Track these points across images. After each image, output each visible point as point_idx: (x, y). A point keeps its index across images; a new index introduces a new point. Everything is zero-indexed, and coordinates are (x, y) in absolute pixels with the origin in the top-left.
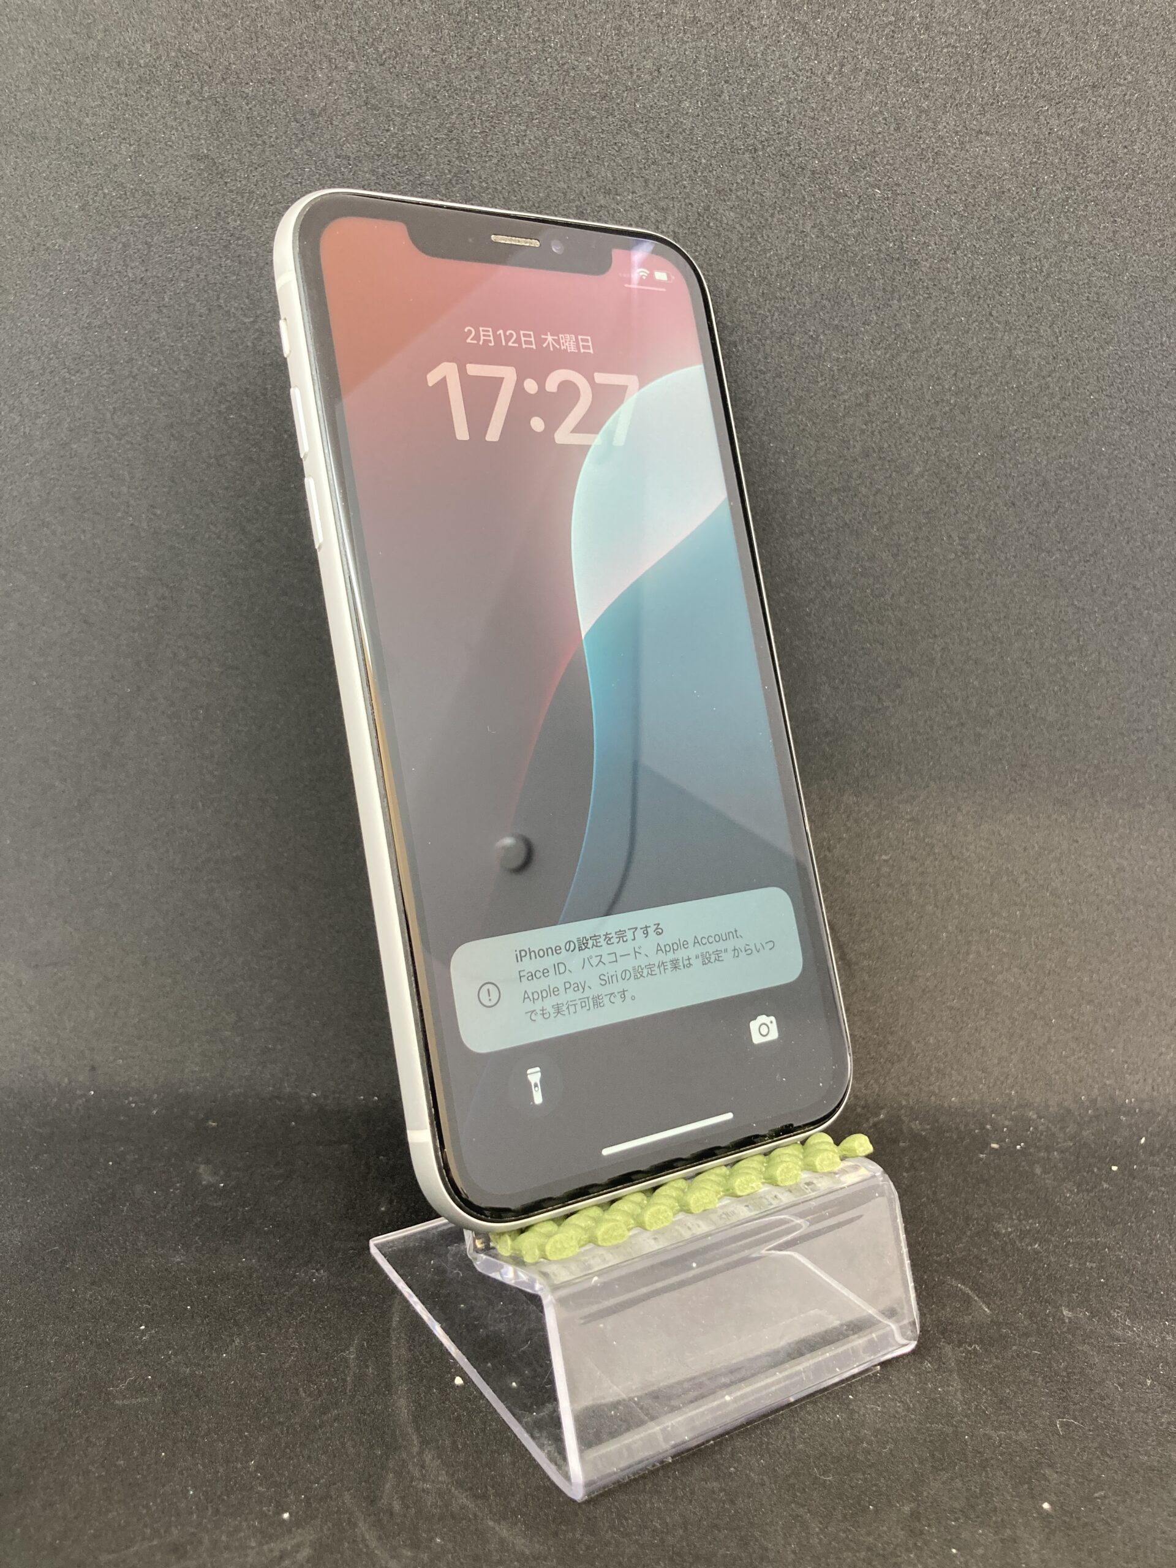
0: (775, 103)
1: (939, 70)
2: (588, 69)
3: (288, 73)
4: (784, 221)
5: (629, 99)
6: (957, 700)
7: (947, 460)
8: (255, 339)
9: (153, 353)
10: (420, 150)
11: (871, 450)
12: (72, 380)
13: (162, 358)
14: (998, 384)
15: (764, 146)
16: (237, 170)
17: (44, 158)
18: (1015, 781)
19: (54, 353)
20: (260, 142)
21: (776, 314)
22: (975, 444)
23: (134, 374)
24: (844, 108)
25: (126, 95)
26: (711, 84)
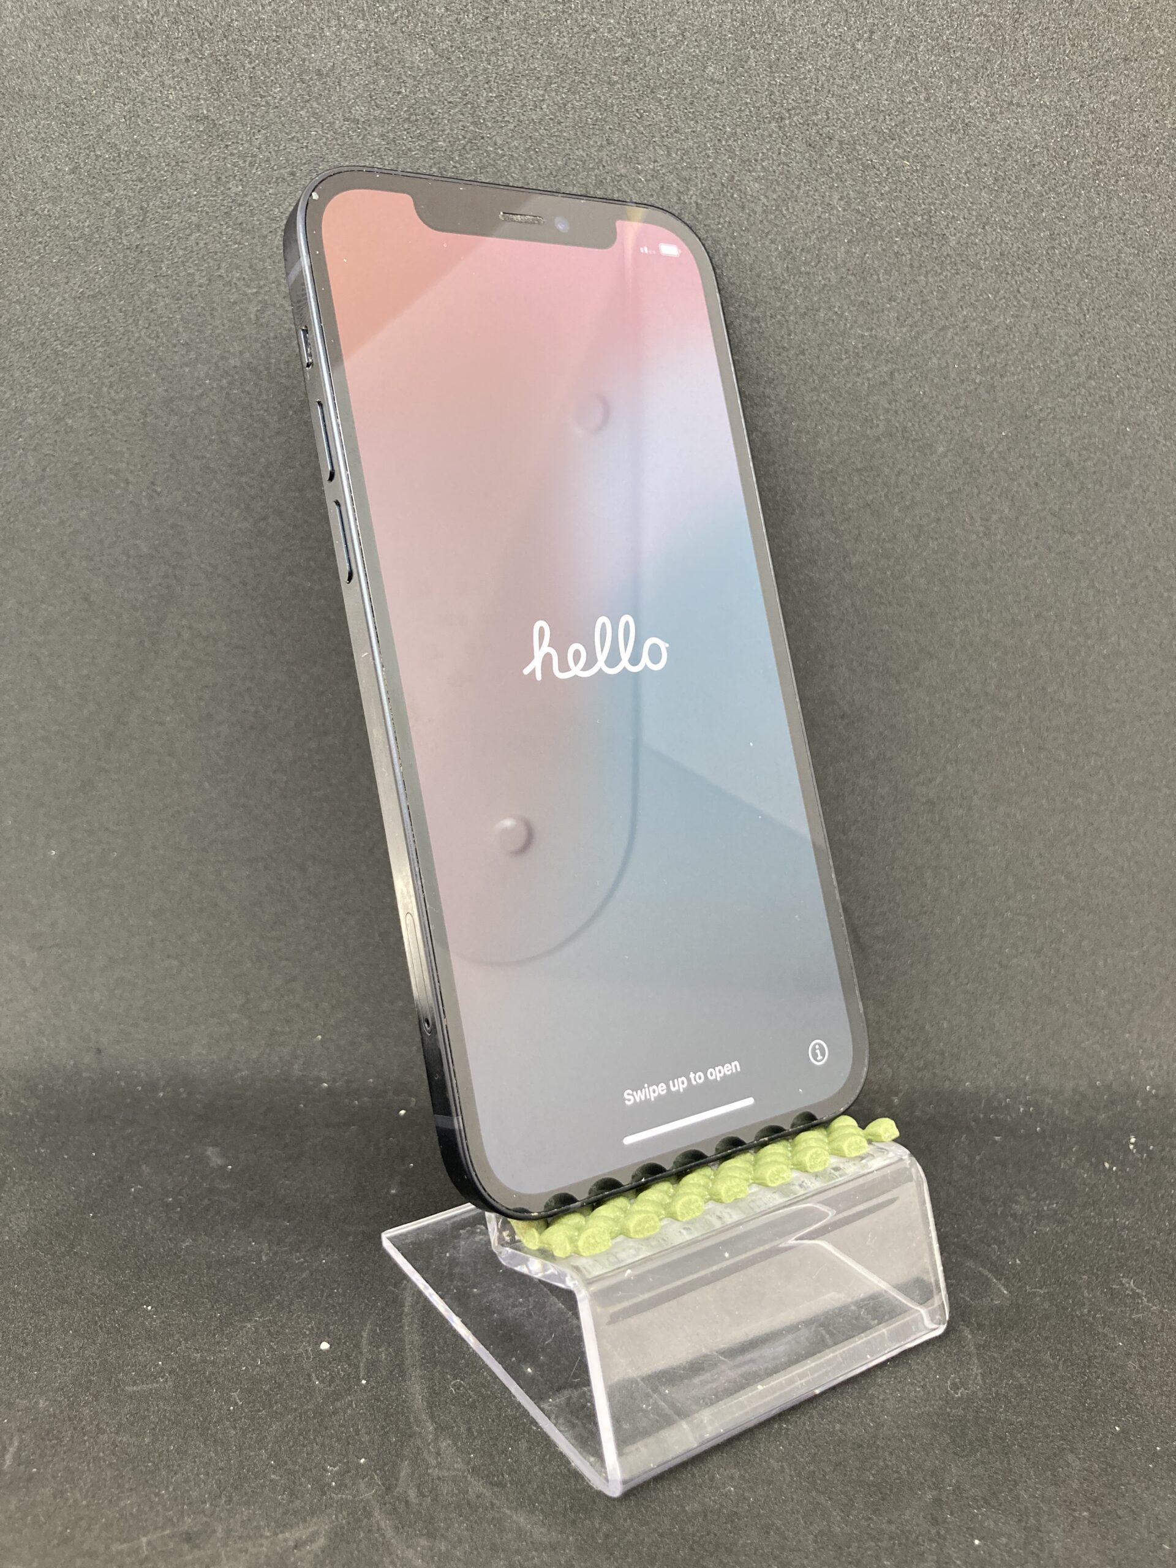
0: (802, 70)
1: (970, 39)
2: (610, 31)
3: (294, 30)
4: (811, 193)
5: (652, 63)
6: (975, 682)
7: (971, 440)
8: (258, 311)
9: (150, 324)
10: (433, 114)
11: (894, 430)
12: (66, 353)
13: (160, 330)
14: (1024, 362)
15: (790, 114)
16: (239, 133)
17: (32, 118)
18: (1032, 764)
19: (45, 324)
20: (263, 103)
21: (801, 290)
22: (999, 425)
23: (129, 347)
24: (873, 76)
25: (121, 53)
26: (737, 49)
